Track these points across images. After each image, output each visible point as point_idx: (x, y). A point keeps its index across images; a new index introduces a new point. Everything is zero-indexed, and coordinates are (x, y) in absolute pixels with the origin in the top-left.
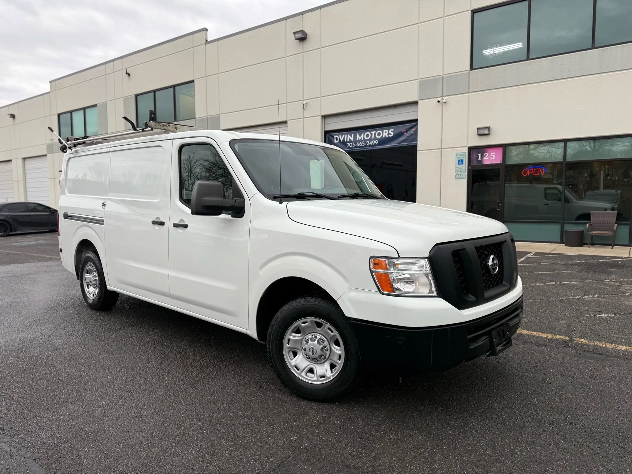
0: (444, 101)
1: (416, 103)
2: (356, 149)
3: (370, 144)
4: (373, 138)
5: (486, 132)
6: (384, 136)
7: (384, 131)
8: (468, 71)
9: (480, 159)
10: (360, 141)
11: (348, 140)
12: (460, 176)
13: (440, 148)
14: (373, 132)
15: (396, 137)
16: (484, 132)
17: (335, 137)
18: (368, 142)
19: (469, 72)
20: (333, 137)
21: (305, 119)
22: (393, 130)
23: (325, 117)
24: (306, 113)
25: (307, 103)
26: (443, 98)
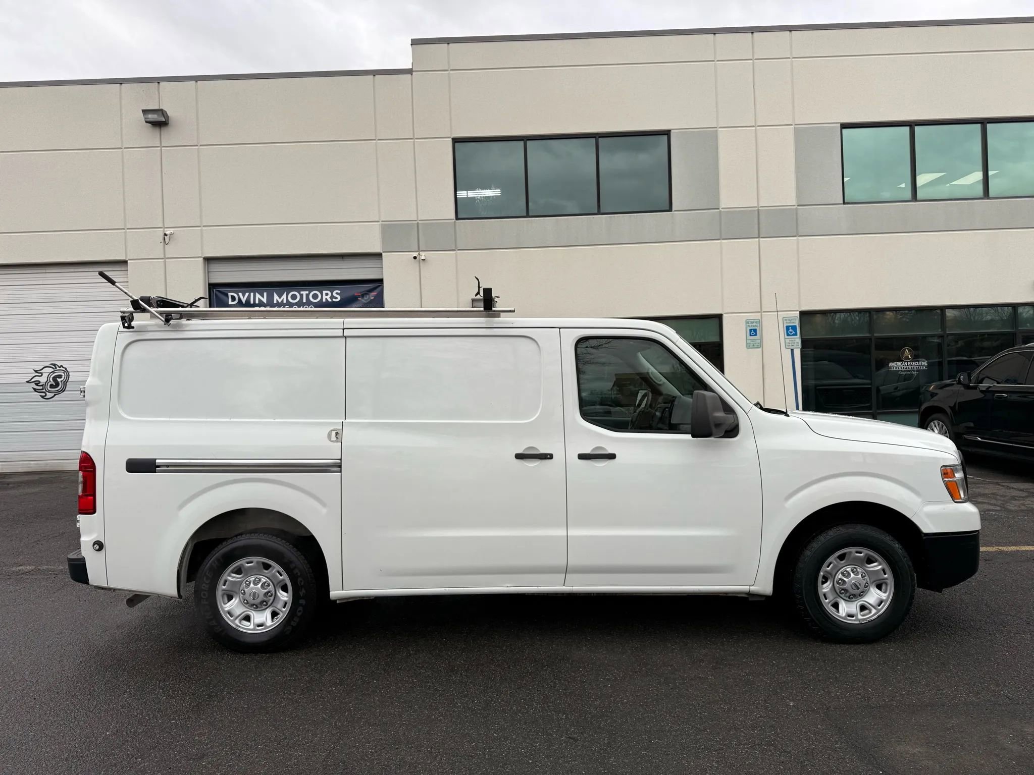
0: (423, 258)
1: (379, 255)
4: (304, 301)
6: (324, 300)
7: (324, 292)
8: (453, 221)
10: (280, 305)
11: (257, 302)
14: (304, 293)
15: (345, 302)
17: (230, 294)
19: (455, 222)
20: (227, 296)
21: (167, 260)
22: (339, 292)
23: (208, 260)
24: (171, 250)
25: (171, 234)
26: (421, 253)
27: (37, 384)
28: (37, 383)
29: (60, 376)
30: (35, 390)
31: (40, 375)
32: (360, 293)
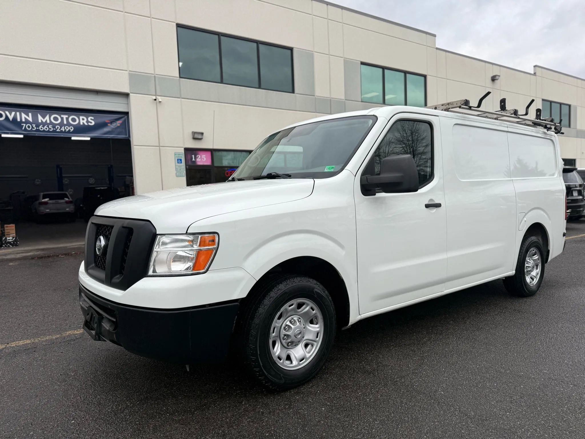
0: (160, 100)
1: (127, 95)
2: (37, 134)
3: (61, 129)
4: (65, 122)
5: (200, 137)
6: (81, 124)
7: (81, 118)
8: (178, 78)
9: (194, 160)
10: (44, 124)
11: (23, 120)
12: (180, 174)
13: (158, 145)
14: (65, 117)
15: (98, 126)
16: (197, 136)
18: (58, 128)
22: (93, 118)
26: (157, 97)
32: (109, 120)
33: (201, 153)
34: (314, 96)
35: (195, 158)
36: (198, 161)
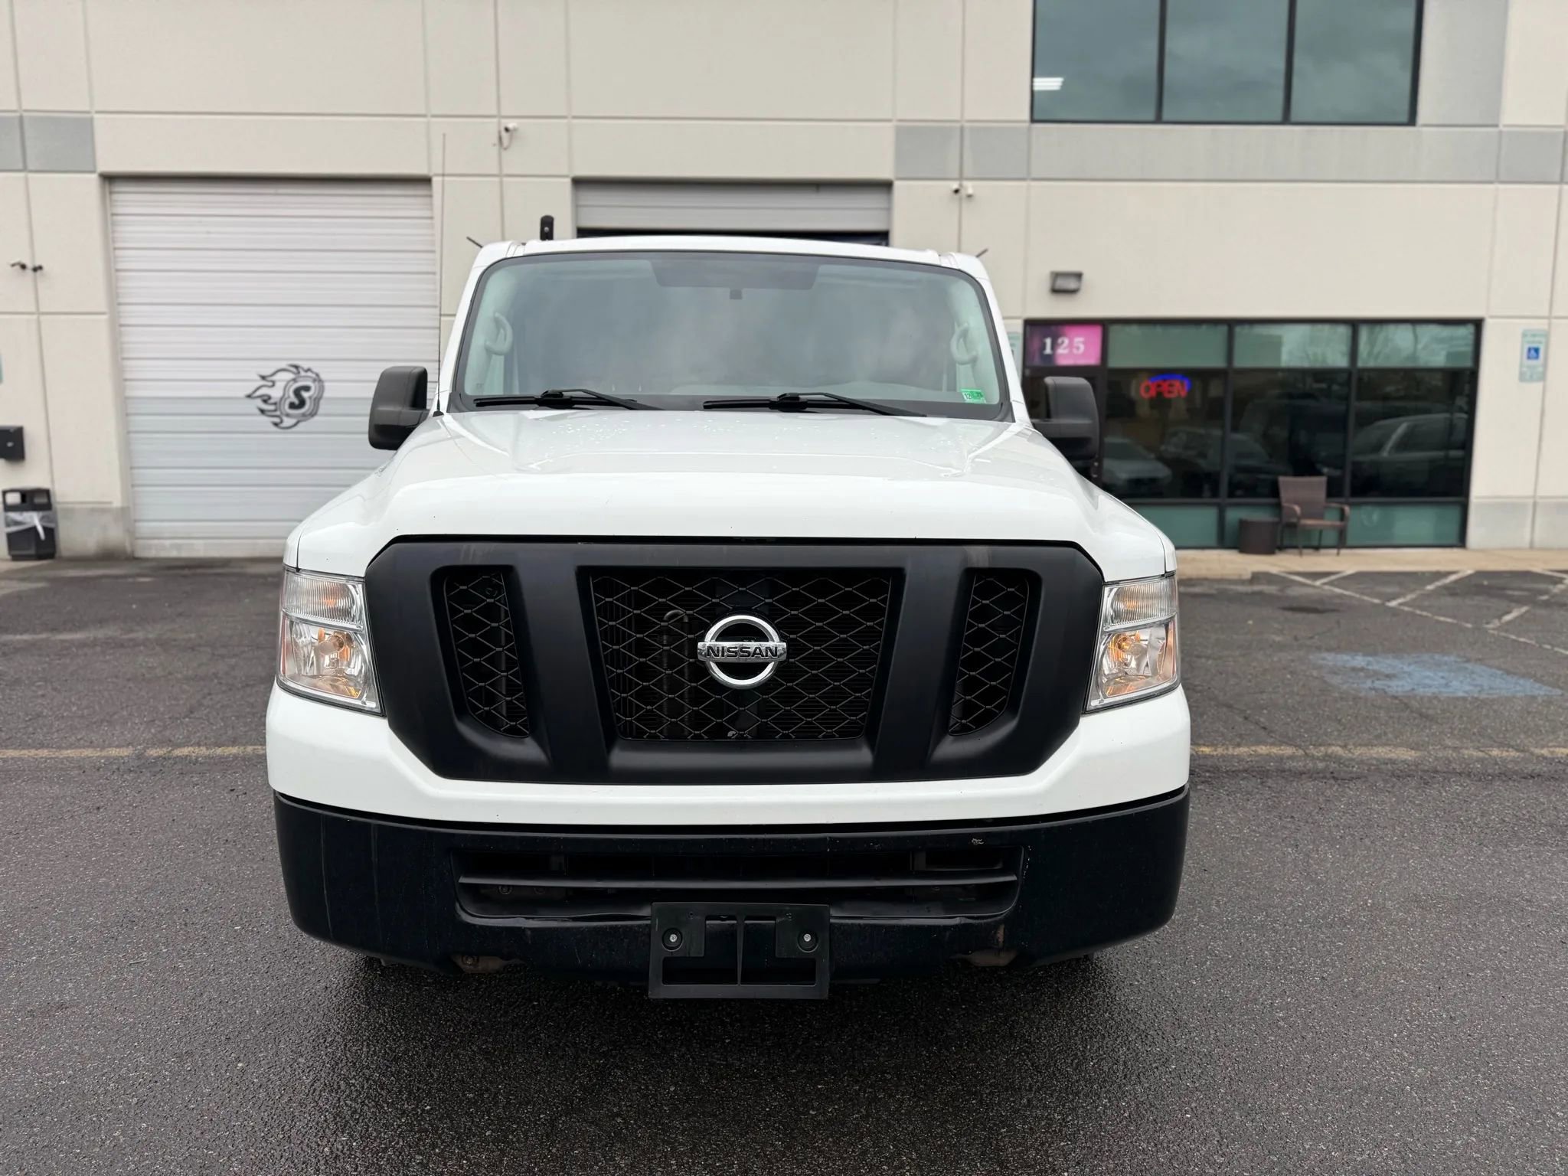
0: (970, 191)
1: (886, 186)
5: (1071, 284)
8: (1026, 124)
9: (1048, 351)
16: (1064, 284)
19: (1028, 127)
21: (505, 179)
23: (579, 183)
24: (515, 161)
25: (515, 130)
26: (966, 183)
27: (265, 401)
28: (266, 399)
29: (307, 389)
30: (262, 411)
31: (270, 384)
33: (1072, 331)
34: (1496, 126)
35: (1054, 346)
36: (1062, 355)
